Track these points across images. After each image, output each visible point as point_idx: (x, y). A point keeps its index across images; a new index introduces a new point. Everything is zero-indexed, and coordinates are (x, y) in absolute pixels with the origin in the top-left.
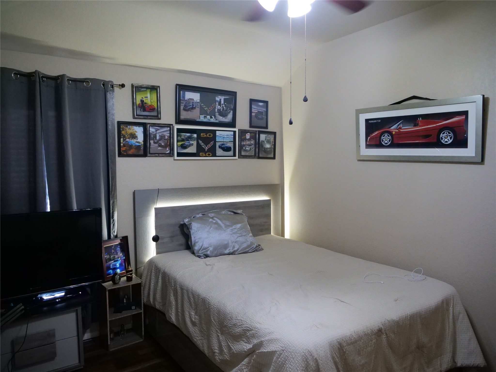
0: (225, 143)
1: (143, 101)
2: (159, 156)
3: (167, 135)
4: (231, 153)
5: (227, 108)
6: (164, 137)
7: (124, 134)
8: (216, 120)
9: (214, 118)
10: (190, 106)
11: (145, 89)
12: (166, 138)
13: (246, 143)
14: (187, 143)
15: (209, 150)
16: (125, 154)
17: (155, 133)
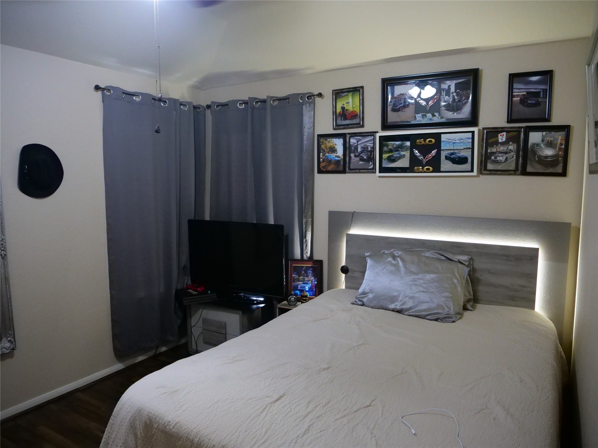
0: (456, 151)
1: (344, 108)
2: (360, 172)
3: (370, 146)
4: (467, 166)
5: (461, 97)
6: (367, 149)
7: (324, 148)
8: (442, 118)
9: (437, 116)
10: (402, 103)
11: (347, 93)
12: (369, 149)
13: (498, 150)
14: (396, 154)
15: (428, 163)
16: (325, 170)
17: (356, 144)
